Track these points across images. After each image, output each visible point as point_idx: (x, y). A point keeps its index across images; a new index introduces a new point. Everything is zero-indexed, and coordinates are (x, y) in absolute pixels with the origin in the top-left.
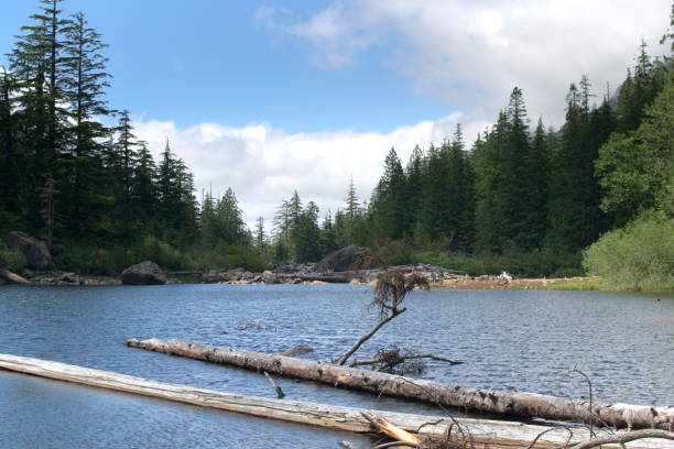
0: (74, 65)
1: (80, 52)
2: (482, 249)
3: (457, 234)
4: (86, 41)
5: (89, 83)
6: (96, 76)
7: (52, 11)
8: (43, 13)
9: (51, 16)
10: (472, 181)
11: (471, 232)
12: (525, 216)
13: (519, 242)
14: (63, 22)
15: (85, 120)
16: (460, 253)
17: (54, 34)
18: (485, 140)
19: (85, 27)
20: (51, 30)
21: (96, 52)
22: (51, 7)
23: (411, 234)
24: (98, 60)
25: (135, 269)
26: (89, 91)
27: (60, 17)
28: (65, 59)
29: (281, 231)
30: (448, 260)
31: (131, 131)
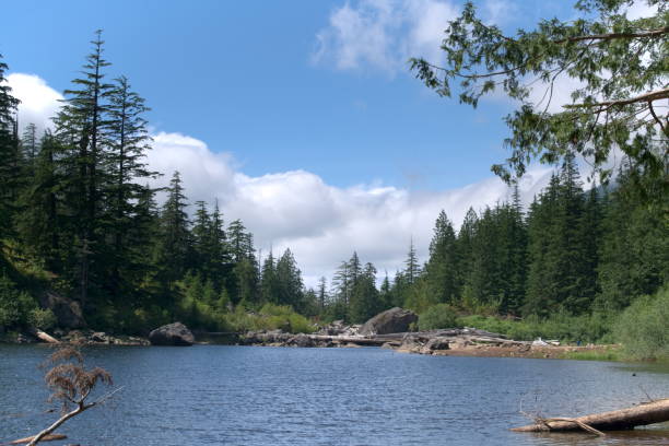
0: (117, 129)
1: (123, 116)
2: (531, 313)
3: (507, 296)
4: (129, 105)
5: (132, 145)
6: (137, 140)
7: (93, 76)
8: (86, 78)
9: (93, 80)
10: (526, 244)
11: (519, 296)
12: (575, 280)
13: (567, 306)
14: (104, 87)
15: (127, 181)
16: (509, 316)
17: (96, 97)
18: (540, 203)
19: (129, 91)
20: (93, 94)
21: (138, 116)
22: (93, 72)
23: (459, 298)
24: (140, 124)
25: (163, 329)
26: (130, 154)
27: (101, 82)
28: (106, 123)
29: (340, 291)
30: (495, 324)
31: (182, 192)
